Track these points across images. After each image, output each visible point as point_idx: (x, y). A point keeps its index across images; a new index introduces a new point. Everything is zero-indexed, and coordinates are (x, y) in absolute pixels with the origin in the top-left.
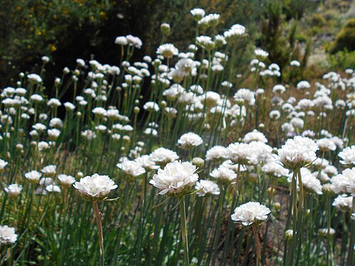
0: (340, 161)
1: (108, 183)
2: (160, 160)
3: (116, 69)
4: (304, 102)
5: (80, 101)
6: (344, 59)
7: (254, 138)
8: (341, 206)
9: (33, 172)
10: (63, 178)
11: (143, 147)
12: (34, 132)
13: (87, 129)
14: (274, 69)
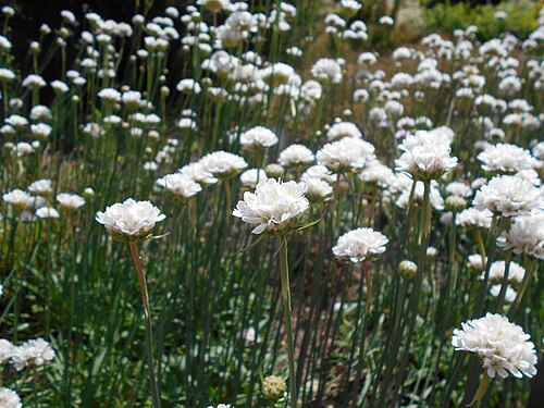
0: (483, 167)
1: (152, 212)
2: (222, 171)
3: (126, 27)
4: (400, 77)
5: (73, 78)
6: (445, 16)
7: (344, 131)
8: (466, 224)
9: (16, 191)
10: (65, 199)
11: (176, 147)
12: (7, 129)
13: (89, 122)
14: (358, 30)
